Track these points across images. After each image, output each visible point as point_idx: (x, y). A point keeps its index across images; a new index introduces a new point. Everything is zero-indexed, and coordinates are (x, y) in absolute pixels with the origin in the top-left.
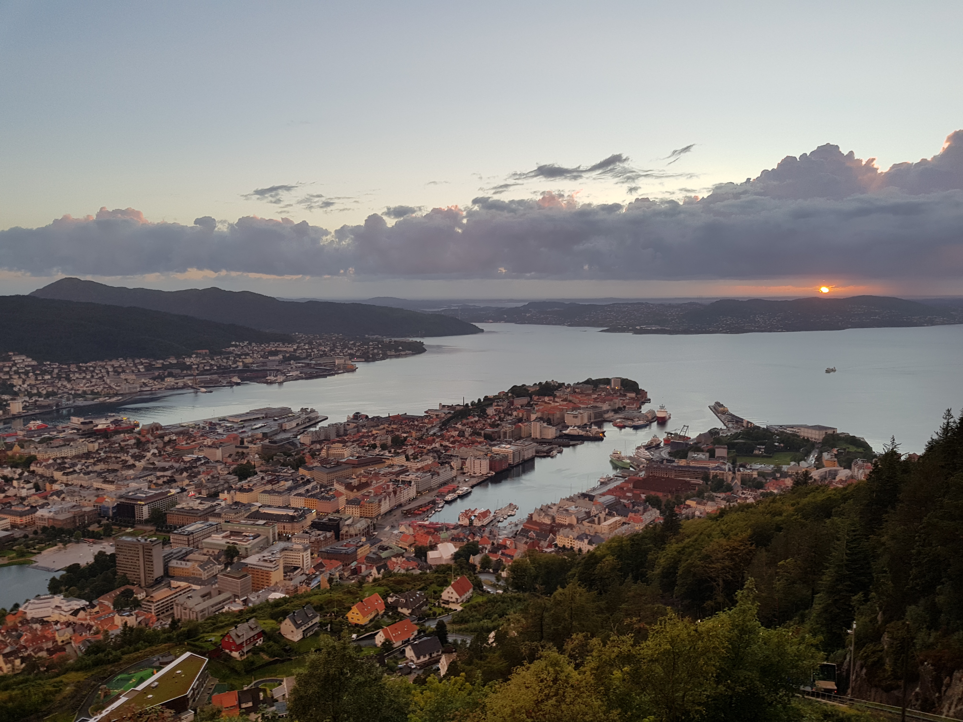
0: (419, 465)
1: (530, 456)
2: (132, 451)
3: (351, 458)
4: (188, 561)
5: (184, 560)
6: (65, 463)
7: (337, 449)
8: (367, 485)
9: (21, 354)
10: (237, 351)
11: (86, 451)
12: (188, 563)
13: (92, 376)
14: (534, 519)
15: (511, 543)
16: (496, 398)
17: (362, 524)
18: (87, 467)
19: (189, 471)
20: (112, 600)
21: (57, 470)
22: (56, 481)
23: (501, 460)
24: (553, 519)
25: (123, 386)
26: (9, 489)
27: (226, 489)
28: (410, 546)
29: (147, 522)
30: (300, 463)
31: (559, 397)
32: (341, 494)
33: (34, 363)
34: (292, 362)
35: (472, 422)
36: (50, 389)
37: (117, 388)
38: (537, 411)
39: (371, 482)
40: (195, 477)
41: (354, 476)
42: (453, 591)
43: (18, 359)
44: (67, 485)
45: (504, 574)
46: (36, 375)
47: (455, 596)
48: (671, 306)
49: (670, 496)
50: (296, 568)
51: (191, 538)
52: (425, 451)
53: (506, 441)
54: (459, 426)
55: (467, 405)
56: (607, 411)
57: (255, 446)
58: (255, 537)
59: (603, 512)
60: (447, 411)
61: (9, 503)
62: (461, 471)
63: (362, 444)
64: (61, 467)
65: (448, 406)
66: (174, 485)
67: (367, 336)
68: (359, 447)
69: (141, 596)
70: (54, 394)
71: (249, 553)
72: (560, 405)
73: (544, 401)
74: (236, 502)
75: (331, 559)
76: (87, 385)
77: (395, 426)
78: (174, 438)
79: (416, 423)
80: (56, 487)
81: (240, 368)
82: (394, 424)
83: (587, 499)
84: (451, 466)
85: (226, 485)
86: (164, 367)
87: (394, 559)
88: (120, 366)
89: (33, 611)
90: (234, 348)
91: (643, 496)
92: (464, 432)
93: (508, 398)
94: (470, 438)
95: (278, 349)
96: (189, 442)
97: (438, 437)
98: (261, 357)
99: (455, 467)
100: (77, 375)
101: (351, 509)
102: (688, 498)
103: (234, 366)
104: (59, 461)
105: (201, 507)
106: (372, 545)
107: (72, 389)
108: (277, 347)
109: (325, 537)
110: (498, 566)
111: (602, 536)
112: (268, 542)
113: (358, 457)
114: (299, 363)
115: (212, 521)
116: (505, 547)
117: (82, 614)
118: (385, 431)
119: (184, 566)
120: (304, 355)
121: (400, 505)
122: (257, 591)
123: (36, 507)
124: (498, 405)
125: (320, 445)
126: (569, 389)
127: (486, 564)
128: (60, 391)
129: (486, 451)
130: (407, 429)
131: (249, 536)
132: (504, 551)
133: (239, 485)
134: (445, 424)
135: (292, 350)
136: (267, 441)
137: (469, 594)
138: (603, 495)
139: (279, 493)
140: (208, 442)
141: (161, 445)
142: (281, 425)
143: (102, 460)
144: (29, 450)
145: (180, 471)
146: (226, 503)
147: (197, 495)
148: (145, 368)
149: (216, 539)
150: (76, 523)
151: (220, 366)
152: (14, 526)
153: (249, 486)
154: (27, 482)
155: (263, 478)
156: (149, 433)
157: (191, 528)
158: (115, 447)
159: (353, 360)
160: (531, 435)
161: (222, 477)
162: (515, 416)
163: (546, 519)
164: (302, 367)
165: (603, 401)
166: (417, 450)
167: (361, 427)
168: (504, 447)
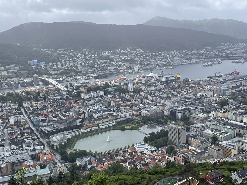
2: (177, 90)
4: (196, 139)
5: (194, 138)
6: (152, 92)
9: (139, 48)
10: (224, 47)
11: (159, 88)
13: (164, 58)
18: (160, 95)
19: (199, 101)
20: (166, 149)
21: (149, 95)
22: (149, 99)
25: (175, 62)
26: (132, 100)
27: (214, 110)
29: (181, 120)
33: (143, 52)
36: (148, 63)
37: (173, 63)
40: (201, 103)
43: (138, 50)
44: (152, 101)
46: (144, 57)
50: (244, 151)
51: (198, 129)
57: (228, 92)
58: (225, 133)
61: (132, 106)
64: (151, 94)
66: (192, 105)
69: (177, 150)
70: (149, 64)
71: (222, 140)
74: (218, 116)
76: (162, 61)
78: (194, 85)
81: (224, 55)
85: (214, 108)
86: (191, 55)
88: (174, 54)
89: (138, 148)
90: (222, 46)
96: (200, 87)
98: (234, 50)
100: (158, 57)
103: (222, 54)
104: (150, 91)
105: (203, 116)
107: (156, 63)
108: (242, 45)
112: (231, 136)
115: (207, 123)
117: (155, 153)
119: (194, 141)
122: (225, 158)
123: (141, 108)
128: (152, 63)
131: (223, 133)
136: (234, 91)
139: (238, 115)
140: (207, 88)
141: (188, 88)
142: (241, 83)
143: (165, 92)
144: (140, 86)
145: (195, 100)
146: (213, 116)
147: (202, 111)
148: (184, 55)
149: (209, 131)
150: (154, 116)
151: (215, 54)
152: (133, 115)
153: (224, 110)
154: (139, 98)
155: (231, 107)
156: (183, 82)
157: (198, 125)
158: (171, 87)
161: (212, 105)
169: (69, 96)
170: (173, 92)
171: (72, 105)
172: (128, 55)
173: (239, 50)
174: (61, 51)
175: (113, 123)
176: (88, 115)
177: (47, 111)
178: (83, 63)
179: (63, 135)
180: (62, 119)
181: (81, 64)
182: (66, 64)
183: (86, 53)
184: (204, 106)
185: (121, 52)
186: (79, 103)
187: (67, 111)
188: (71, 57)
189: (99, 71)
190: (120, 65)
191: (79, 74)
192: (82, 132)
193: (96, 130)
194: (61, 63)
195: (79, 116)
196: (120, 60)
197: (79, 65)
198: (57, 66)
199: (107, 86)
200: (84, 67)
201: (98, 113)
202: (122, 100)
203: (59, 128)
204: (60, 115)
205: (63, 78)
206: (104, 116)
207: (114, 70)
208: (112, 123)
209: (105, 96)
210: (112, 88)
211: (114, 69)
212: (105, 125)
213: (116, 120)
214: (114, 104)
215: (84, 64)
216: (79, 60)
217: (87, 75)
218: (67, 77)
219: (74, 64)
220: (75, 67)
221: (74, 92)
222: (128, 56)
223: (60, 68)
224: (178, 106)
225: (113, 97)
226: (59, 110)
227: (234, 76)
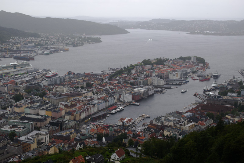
0: (99, 97)
1: (152, 93)
3: (67, 93)
7: (60, 88)
8: (74, 105)
10: (14, 41)
14: (153, 123)
15: (142, 134)
16: (136, 66)
17: (72, 123)
23: (138, 95)
24: (162, 123)
27: (10, 106)
28: (95, 134)
30: (43, 95)
31: (167, 65)
32: (63, 109)
34: (39, 47)
35: (124, 77)
38: (156, 72)
39: (77, 104)
41: (68, 101)
42: (116, 155)
45: (140, 148)
47: (117, 157)
48: (221, 22)
49: (218, 113)
50: (43, 143)
52: (102, 90)
53: (141, 86)
54: (118, 78)
55: (122, 69)
56: (189, 73)
57: (23, 86)
58: (23, 128)
59: (186, 120)
60: (112, 72)
62: (119, 100)
63: (72, 86)
65: (113, 69)
67: (74, 34)
68: (71, 88)
71: (21, 135)
72: (167, 69)
73: (159, 67)
74: (14, 112)
75: (58, 139)
77: (87, 78)
79: (98, 77)
81: (15, 49)
82: (87, 77)
83: (179, 114)
84: (114, 97)
85: (10, 104)
87: (87, 140)
90: (12, 40)
91: (206, 113)
92: (120, 82)
93: (142, 65)
94: (123, 84)
95: (32, 40)
97: (108, 83)
98: (25, 44)
99: (116, 98)
101: (67, 116)
102: (227, 114)
103: (12, 48)
106: (77, 133)
108: (32, 39)
109: (56, 129)
110: (137, 144)
111: (185, 131)
112: (29, 130)
113: (70, 92)
114: (42, 47)
115: (4, 120)
116: (139, 136)
118: (83, 80)
120: (45, 44)
121: (90, 115)
122: (25, 153)
124: (137, 69)
125: (52, 86)
126: (171, 62)
127: (131, 143)
129: (131, 90)
130: (93, 79)
131: (21, 128)
132: (139, 137)
133: (15, 104)
134: (111, 77)
135: (39, 41)
136: (28, 84)
137: (123, 157)
138: (187, 112)
139: (34, 108)
140: (1, 84)
142: (34, 77)
146: (10, 112)
149: (6, 128)
153: (20, 105)
155: (26, 101)
159: (67, 46)
160: (152, 84)
161: (8, 100)
162: (145, 74)
163: (159, 123)
164: (44, 49)
165: (188, 68)
166: (98, 89)
167: (71, 78)
168: (139, 89)
227: (27, 70)
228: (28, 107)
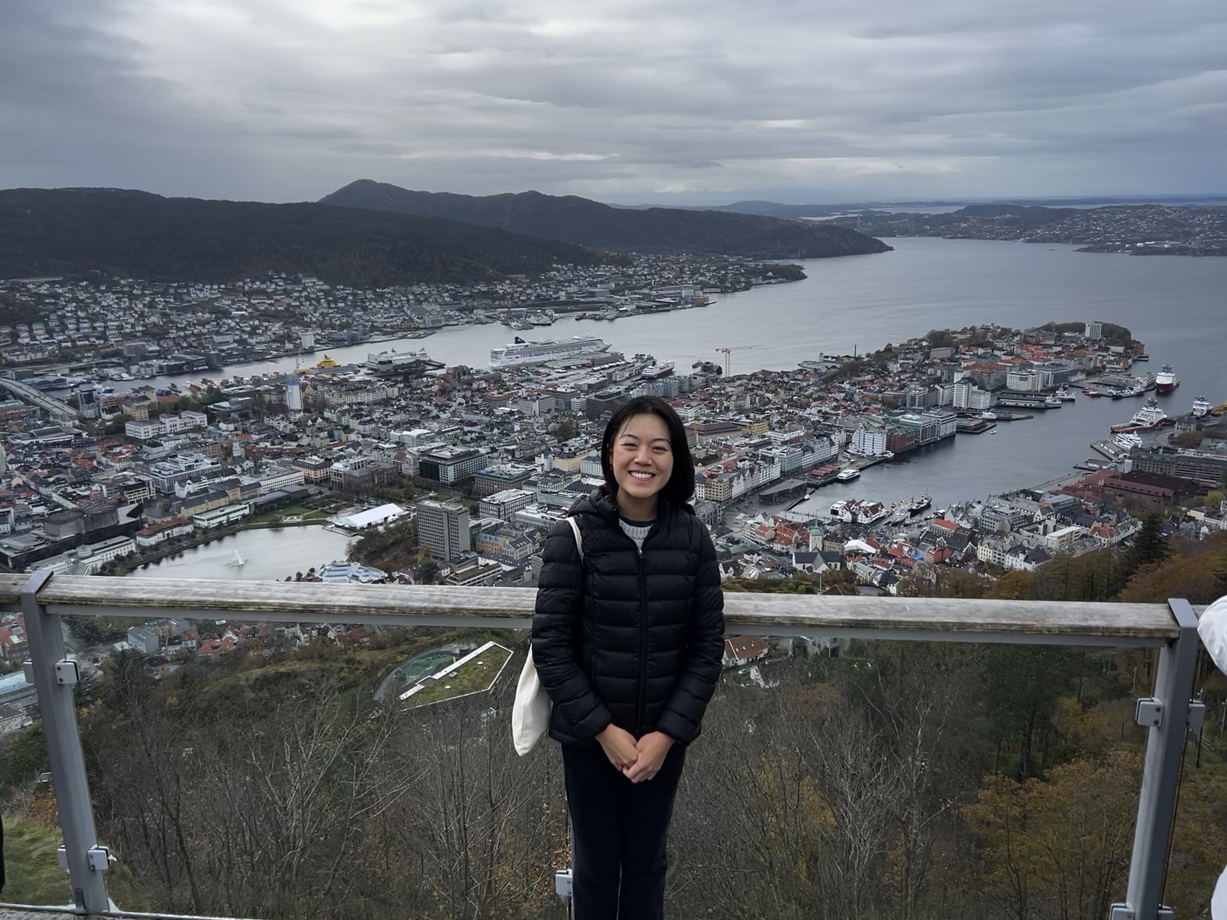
0: (787, 437)
1: (948, 432)
2: (435, 400)
3: (697, 422)
4: (499, 535)
5: (493, 535)
6: (362, 410)
8: (717, 458)
9: (312, 275)
10: (559, 277)
11: (384, 397)
12: (498, 538)
13: (391, 306)
14: (946, 519)
15: (910, 550)
16: (903, 348)
17: (709, 508)
18: (386, 416)
19: (501, 428)
20: (412, 574)
21: (353, 417)
22: (354, 430)
23: (905, 436)
24: (976, 522)
25: (426, 318)
26: (302, 437)
27: (544, 452)
28: (770, 541)
29: (453, 486)
31: (1001, 349)
33: (326, 287)
34: (626, 292)
35: (865, 381)
36: (344, 321)
37: (419, 321)
38: (965, 368)
39: (722, 455)
40: (508, 435)
41: (700, 446)
43: (308, 282)
44: (364, 436)
45: (893, 590)
46: (329, 302)
49: (1163, 502)
51: (502, 509)
52: (796, 417)
53: (914, 410)
54: (846, 386)
55: (860, 356)
56: (1074, 372)
57: (578, 401)
59: (1053, 518)
60: (830, 365)
61: (303, 453)
62: (844, 449)
63: (711, 405)
64: (358, 416)
65: (833, 358)
66: (483, 442)
67: (726, 256)
68: (708, 408)
69: (444, 573)
70: (347, 326)
72: (1001, 361)
73: (976, 354)
74: (555, 469)
77: (757, 383)
78: (484, 385)
79: (786, 379)
80: (353, 437)
81: (563, 299)
82: (756, 380)
83: (1030, 498)
84: (831, 440)
85: (543, 447)
86: (472, 296)
87: (746, 557)
88: (422, 293)
90: (556, 273)
92: (852, 394)
93: (921, 348)
94: (861, 403)
96: (502, 391)
97: (815, 400)
98: (589, 285)
99: (836, 441)
100: (374, 304)
102: (1194, 506)
103: (554, 296)
104: (355, 407)
105: (515, 471)
106: (720, 536)
107: (368, 321)
110: (888, 579)
111: (1047, 551)
113: (705, 422)
114: (636, 294)
115: (527, 491)
119: (493, 541)
120: (642, 283)
121: (759, 488)
123: (330, 460)
124: (905, 358)
126: (1018, 338)
128: (355, 323)
129: (884, 421)
130: (773, 387)
132: (898, 559)
133: (558, 448)
134: (827, 383)
136: (592, 395)
140: (522, 392)
141: (468, 394)
142: (610, 375)
143: (403, 409)
144: (323, 393)
145: (490, 426)
146: (542, 469)
147: (510, 458)
148: (451, 296)
149: (532, 512)
150: (374, 481)
151: (538, 296)
152: (308, 481)
153: (570, 450)
154: (321, 430)
155: (587, 442)
156: (454, 377)
157: (501, 496)
158: (417, 393)
159: (705, 291)
160: (952, 404)
161: (538, 437)
162: (931, 375)
163: (965, 521)
164: (639, 299)
165: (1071, 357)
166: (784, 416)
167: (711, 383)
168: (910, 419)
169: (84, 435)
170: (426, 406)
171: (99, 463)
172: (278, 298)
173: (601, 282)
174: (43, 284)
175: (242, 509)
176: (158, 491)
177: (9, 487)
178: (127, 323)
179: (73, 560)
180: (65, 510)
181: (120, 328)
182: (64, 328)
183: (135, 292)
184: (517, 444)
185: (255, 286)
186: (121, 453)
187: (81, 483)
188: (82, 305)
189: (182, 348)
190: (254, 328)
191: (114, 360)
192: (138, 546)
193: (188, 534)
194: (46, 324)
195: (126, 496)
196: (252, 313)
197: (112, 330)
198: (33, 338)
199: (216, 395)
200: (132, 336)
201: (189, 481)
202: (269, 437)
203: (58, 539)
204: (56, 498)
205: (59, 375)
206: (211, 491)
207: (236, 345)
208: (238, 510)
209: (211, 428)
210: (233, 399)
211: (235, 341)
212: (216, 517)
213: (251, 502)
214: (243, 450)
215: (129, 326)
216: (112, 312)
217: (143, 363)
218: (72, 370)
219: (94, 329)
220: (98, 338)
221: (100, 420)
222: (276, 300)
223: (43, 341)
224: (443, 447)
225: (236, 429)
226: (51, 480)
227: (591, 357)
228: (588, 458)
